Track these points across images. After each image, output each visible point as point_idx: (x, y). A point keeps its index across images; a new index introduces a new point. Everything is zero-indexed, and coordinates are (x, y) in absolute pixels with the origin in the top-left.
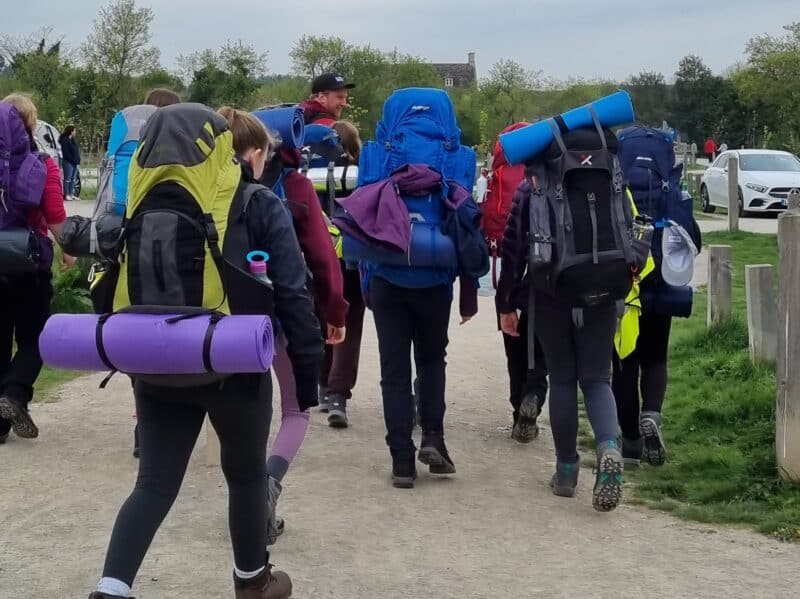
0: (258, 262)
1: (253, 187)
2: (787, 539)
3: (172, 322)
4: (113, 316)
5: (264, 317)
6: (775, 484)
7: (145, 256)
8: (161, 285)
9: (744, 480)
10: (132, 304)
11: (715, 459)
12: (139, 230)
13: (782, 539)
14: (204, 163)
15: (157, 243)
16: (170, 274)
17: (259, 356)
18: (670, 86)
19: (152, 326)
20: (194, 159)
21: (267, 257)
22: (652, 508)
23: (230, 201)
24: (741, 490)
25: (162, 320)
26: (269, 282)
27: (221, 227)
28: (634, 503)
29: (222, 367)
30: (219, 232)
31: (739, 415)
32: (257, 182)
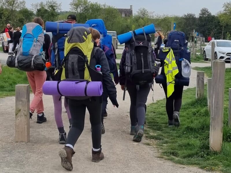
0: (98, 68)
1: (97, 48)
2: (209, 171)
3: (76, 83)
4: (61, 82)
5: (100, 82)
6: (208, 152)
7: (70, 66)
8: (74, 73)
9: (198, 150)
10: (66, 78)
11: (190, 143)
12: (68, 59)
13: (207, 171)
14: (85, 42)
15: (73, 63)
16: (76, 71)
17: (99, 92)
18: (197, 18)
19: (71, 84)
20: (82, 41)
21: (101, 67)
22: (166, 159)
23: (91, 52)
24: (197, 154)
25: (74, 82)
26: (101, 73)
27: (89, 59)
28: (160, 157)
29: (89, 94)
30: (88, 60)
31: (201, 129)
32: (98, 47)
